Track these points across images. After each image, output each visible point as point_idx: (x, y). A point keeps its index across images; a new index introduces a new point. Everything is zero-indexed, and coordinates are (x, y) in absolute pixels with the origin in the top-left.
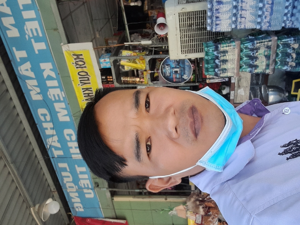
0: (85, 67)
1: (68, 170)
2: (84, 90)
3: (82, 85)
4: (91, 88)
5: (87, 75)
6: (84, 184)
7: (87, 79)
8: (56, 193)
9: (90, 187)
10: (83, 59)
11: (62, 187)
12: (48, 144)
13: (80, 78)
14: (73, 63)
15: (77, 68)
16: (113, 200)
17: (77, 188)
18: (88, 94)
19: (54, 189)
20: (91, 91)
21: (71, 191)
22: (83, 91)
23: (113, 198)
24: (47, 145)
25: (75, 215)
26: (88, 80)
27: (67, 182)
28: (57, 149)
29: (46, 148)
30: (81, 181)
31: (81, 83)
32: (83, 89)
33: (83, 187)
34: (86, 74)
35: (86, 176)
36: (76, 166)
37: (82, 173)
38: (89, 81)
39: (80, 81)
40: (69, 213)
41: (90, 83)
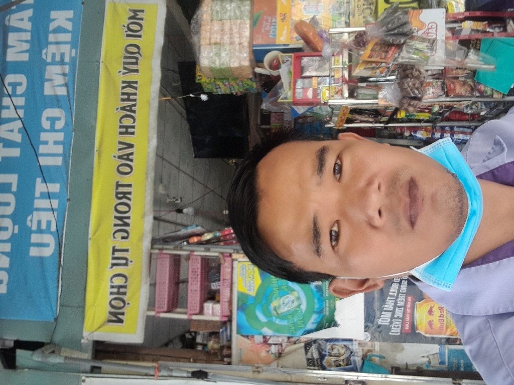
0: (140, 36)
2: (124, 85)
3: (124, 74)
4: (136, 83)
5: (138, 53)
7: (134, 60)
10: (142, 19)
13: (125, 57)
14: (125, 27)
15: (128, 36)
18: (129, 94)
20: (136, 88)
22: (123, 88)
26: (136, 63)
31: (125, 68)
32: (124, 82)
34: (137, 51)
38: (136, 66)
39: (125, 63)
41: (137, 71)
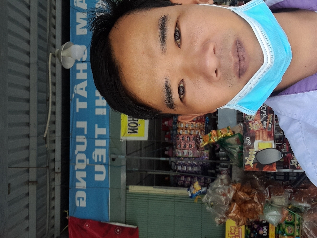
1: (86, 133)
6: (98, 156)
8: (60, 175)
9: (104, 161)
11: (71, 162)
12: (75, 93)
16: (127, 190)
17: (88, 163)
19: (58, 169)
21: (79, 168)
23: (127, 187)
24: (72, 94)
25: (72, 215)
27: (79, 152)
28: (82, 99)
29: (71, 98)
30: (96, 150)
33: (96, 161)
35: (103, 143)
36: (96, 125)
37: (101, 137)
40: (66, 211)
